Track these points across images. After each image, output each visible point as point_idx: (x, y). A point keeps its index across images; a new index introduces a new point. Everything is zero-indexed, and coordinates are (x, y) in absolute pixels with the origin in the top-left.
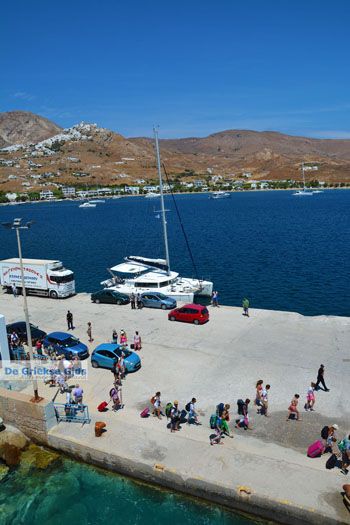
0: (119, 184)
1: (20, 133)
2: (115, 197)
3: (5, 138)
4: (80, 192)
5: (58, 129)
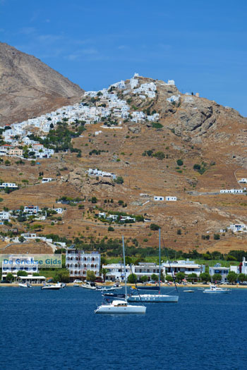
0: (225, 251)
2: (212, 288)
4: (114, 268)
5: (69, 92)
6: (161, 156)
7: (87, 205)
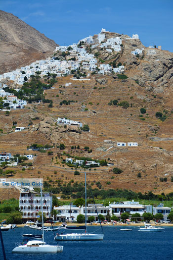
4: (65, 209)
6: (125, 105)
7: (55, 151)
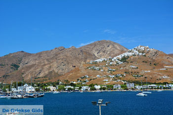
0: (162, 82)
1: (104, 52)
2: (159, 90)
3: (96, 55)
4: (137, 87)
5: (125, 50)
6: (146, 62)
7: (130, 73)
